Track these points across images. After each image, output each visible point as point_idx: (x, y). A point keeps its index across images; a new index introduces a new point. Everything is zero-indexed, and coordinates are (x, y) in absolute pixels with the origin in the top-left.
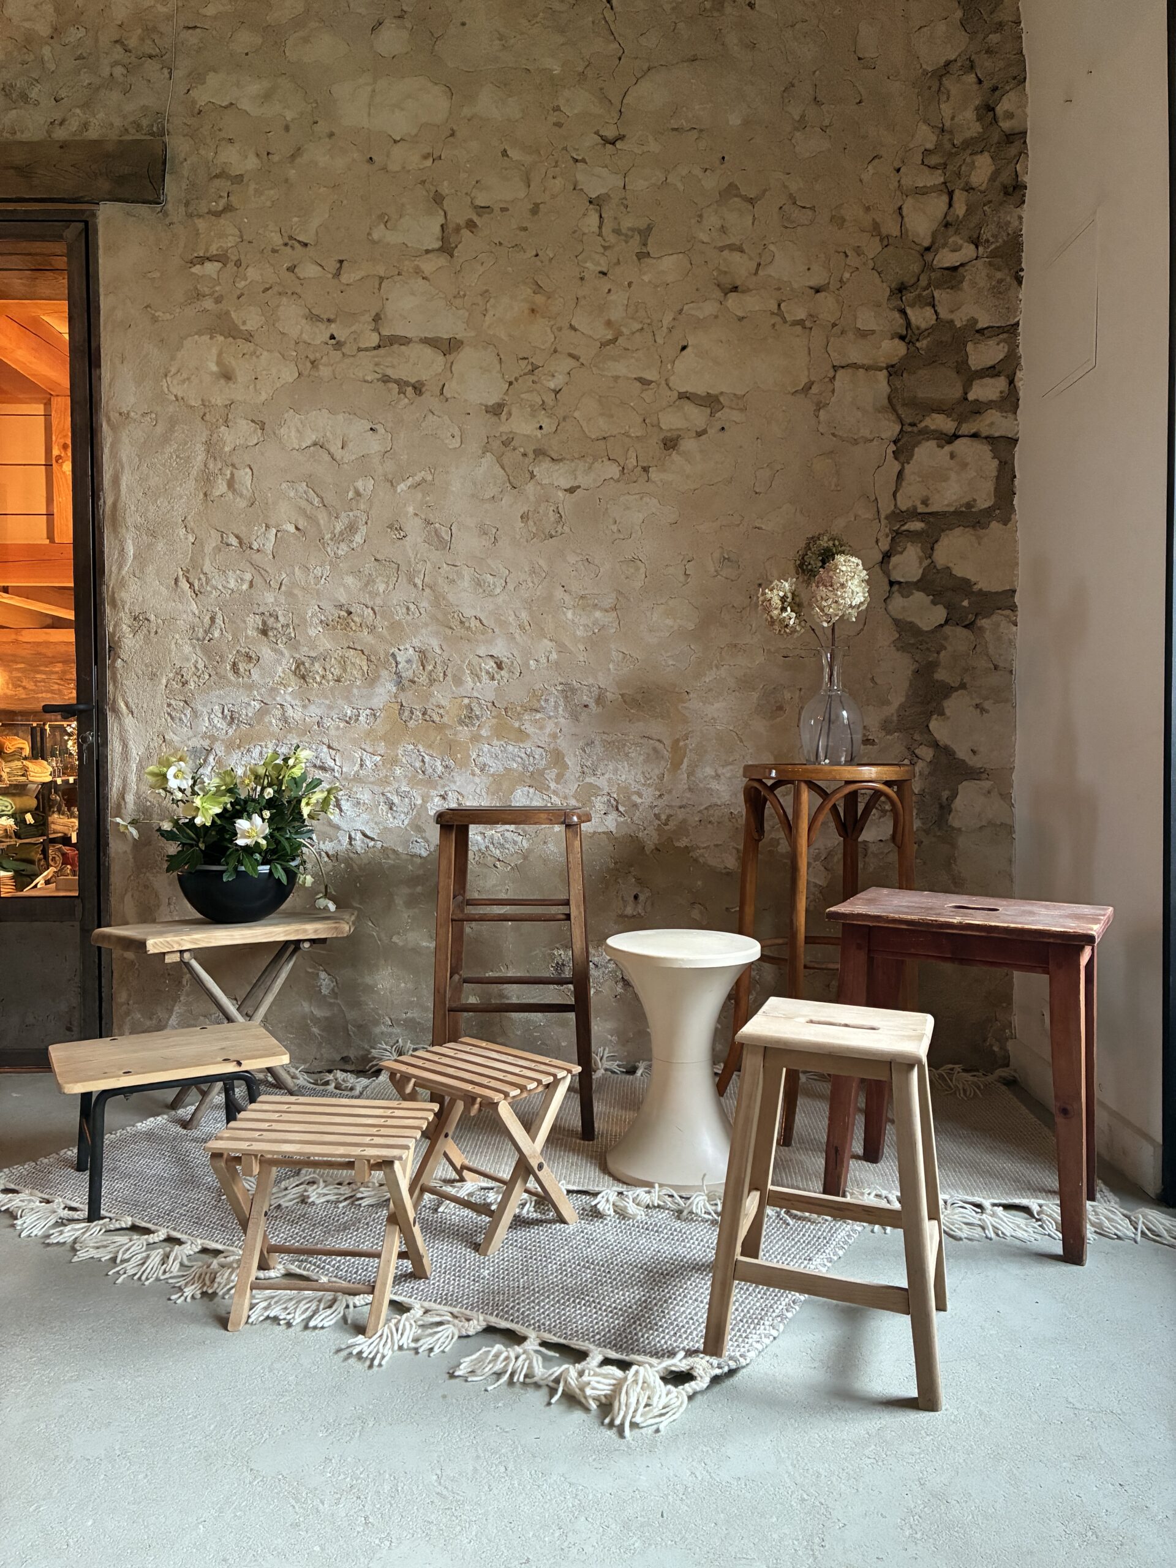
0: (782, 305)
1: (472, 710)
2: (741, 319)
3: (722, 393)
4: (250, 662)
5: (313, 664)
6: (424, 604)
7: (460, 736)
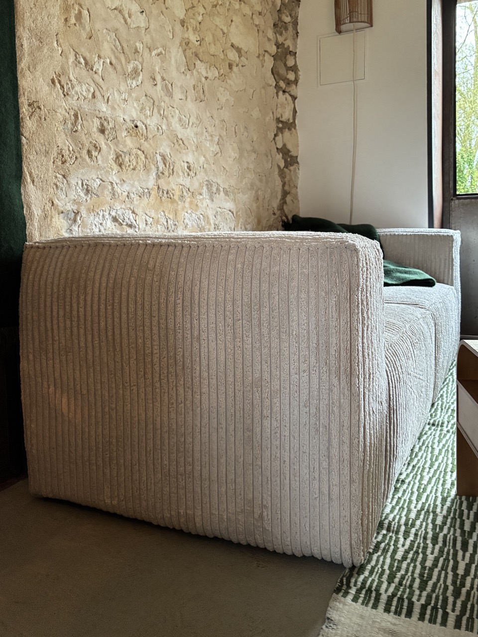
0: (254, 15)
1: (183, 192)
2: (244, 16)
3: (241, 48)
4: (96, 151)
5: (125, 157)
6: (164, 127)
7: (179, 207)
